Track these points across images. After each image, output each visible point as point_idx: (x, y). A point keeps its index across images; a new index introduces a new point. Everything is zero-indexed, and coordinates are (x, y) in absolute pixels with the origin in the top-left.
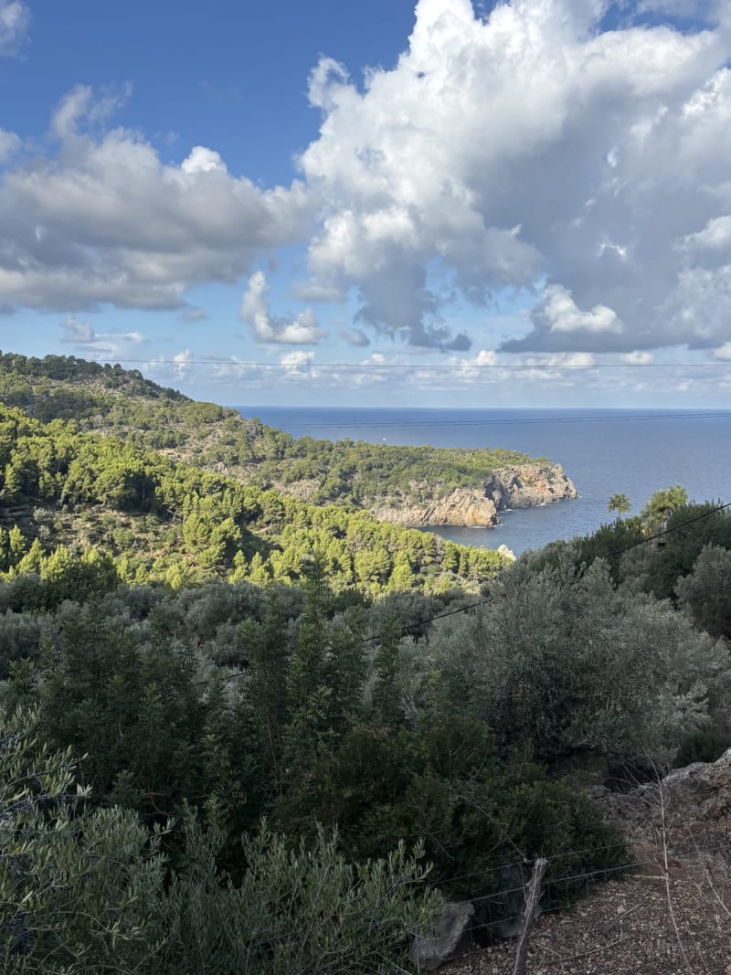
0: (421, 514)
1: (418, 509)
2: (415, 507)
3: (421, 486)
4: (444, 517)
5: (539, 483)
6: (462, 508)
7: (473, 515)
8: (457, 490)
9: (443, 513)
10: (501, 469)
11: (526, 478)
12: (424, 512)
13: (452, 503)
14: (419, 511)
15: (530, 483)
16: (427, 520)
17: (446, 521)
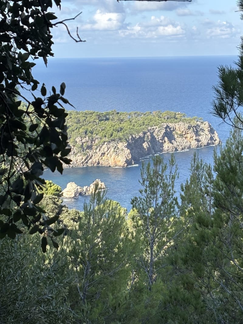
0: (82, 159)
1: (81, 155)
2: (79, 154)
3: (83, 141)
4: (97, 161)
5: (189, 136)
6: (109, 155)
7: (114, 159)
8: (106, 143)
9: (97, 159)
10: (155, 127)
11: (179, 132)
12: (84, 158)
13: (103, 152)
14: (81, 157)
15: (181, 135)
16: (87, 163)
17: (99, 163)
